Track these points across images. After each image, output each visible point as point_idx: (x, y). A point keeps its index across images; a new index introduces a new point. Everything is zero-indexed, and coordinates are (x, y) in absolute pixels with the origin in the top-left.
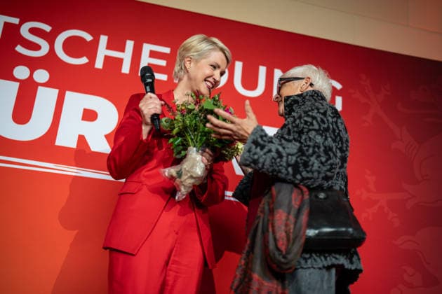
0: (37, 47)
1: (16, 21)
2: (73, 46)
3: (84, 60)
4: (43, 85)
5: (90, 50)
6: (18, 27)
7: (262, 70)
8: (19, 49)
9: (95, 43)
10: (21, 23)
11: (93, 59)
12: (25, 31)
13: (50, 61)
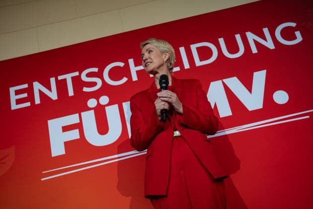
0: (94, 84)
1: (77, 74)
3: (125, 80)
4: (107, 105)
5: (126, 71)
6: (79, 77)
7: (238, 37)
8: (86, 89)
9: (127, 66)
10: (80, 74)
11: (129, 76)
12: (84, 78)
13: (106, 89)
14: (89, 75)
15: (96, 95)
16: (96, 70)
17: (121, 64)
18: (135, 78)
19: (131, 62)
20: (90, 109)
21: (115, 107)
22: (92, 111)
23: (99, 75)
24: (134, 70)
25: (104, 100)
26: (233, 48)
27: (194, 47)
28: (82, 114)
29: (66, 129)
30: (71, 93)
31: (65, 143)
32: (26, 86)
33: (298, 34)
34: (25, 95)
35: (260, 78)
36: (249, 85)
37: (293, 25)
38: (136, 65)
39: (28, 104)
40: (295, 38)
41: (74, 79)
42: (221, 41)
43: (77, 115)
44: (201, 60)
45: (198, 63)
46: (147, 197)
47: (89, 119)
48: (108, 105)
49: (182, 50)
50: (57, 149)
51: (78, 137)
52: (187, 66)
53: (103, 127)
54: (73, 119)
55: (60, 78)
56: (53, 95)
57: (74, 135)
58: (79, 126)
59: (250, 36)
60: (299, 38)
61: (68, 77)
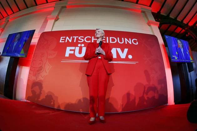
0: (81, 40)
1: (78, 37)
2: (88, 39)
3: (90, 41)
5: (91, 39)
6: (78, 38)
7: (123, 39)
8: (79, 41)
9: (92, 38)
11: (91, 41)
12: (79, 38)
13: (84, 42)
14: (81, 38)
15: (81, 43)
16: (83, 37)
17: (90, 37)
18: (93, 41)
19: (93, 37)
20: (78, 47)
23: (84, 39)
24: (93, 39)
25: (83, 45)
26: (121, 41)
27: (111, 38)
28: (76, 47)
29: (71, 50)
30: (75, 41)
31: (69, 54)
32: (65, 37)
33: (137, 42)
34: (64, 39)
35: (126, 50)
36: (123, 51)
37: (137, 40)
38: (94, 38)
39: (64, 42)
40: (136, 43)
41: (77, 38)
42: (118, 38)
43: (74, 47)
44: (112, 41)
45: (111, 42)
46: (86, 75)
47: (77, 49)
48: (84, 47)
49: (107, 38)
50: (67, 55)
51: (73, 53)
52: (108, 42)
53: (80, 52)
54: (73, 48)
55: (73, 37)
56: (70, 41)
57: (72, 52)
58: (74, 50)
59: (126, 39)
60: (137, 43)
61: (75, 37)
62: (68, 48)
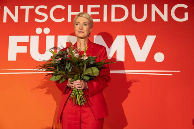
6: (34, 10)
8: (36, 20)
14: (40, 10)
16: (45, 7)
17: (63, 8)
18: (69, 20)
19: (70, 7)
20: (37, 35)
21: (53, 37)
22: (38, 36)
24: (70, 13)
25: (47, 30)
27: (114, 7)
28: (31, 36)
29: (19, 44)
30: (27, 20)
33: (186, 14)
35: (150, 40)
37: (186, 6)
38: (73, 11)
40: (183, 17)
41: (30, 10)
42: (133, 6)
43: (28, 37)
44: (116, 18)
45: (113, 20)
47: (35, 41)
48: (49, 34)
49: (105, 7)
50: (12, 57)
51: (26, 52)
52: (105, 20)
53: (42, 50)
54: (25, 39)
55: (22, 7)
56: (15, 19)
57: (24, 50)
58: (28, 44)
59: (154, 8)
60: (186, 18)
61: (27, 8)
62: (13, 40)
